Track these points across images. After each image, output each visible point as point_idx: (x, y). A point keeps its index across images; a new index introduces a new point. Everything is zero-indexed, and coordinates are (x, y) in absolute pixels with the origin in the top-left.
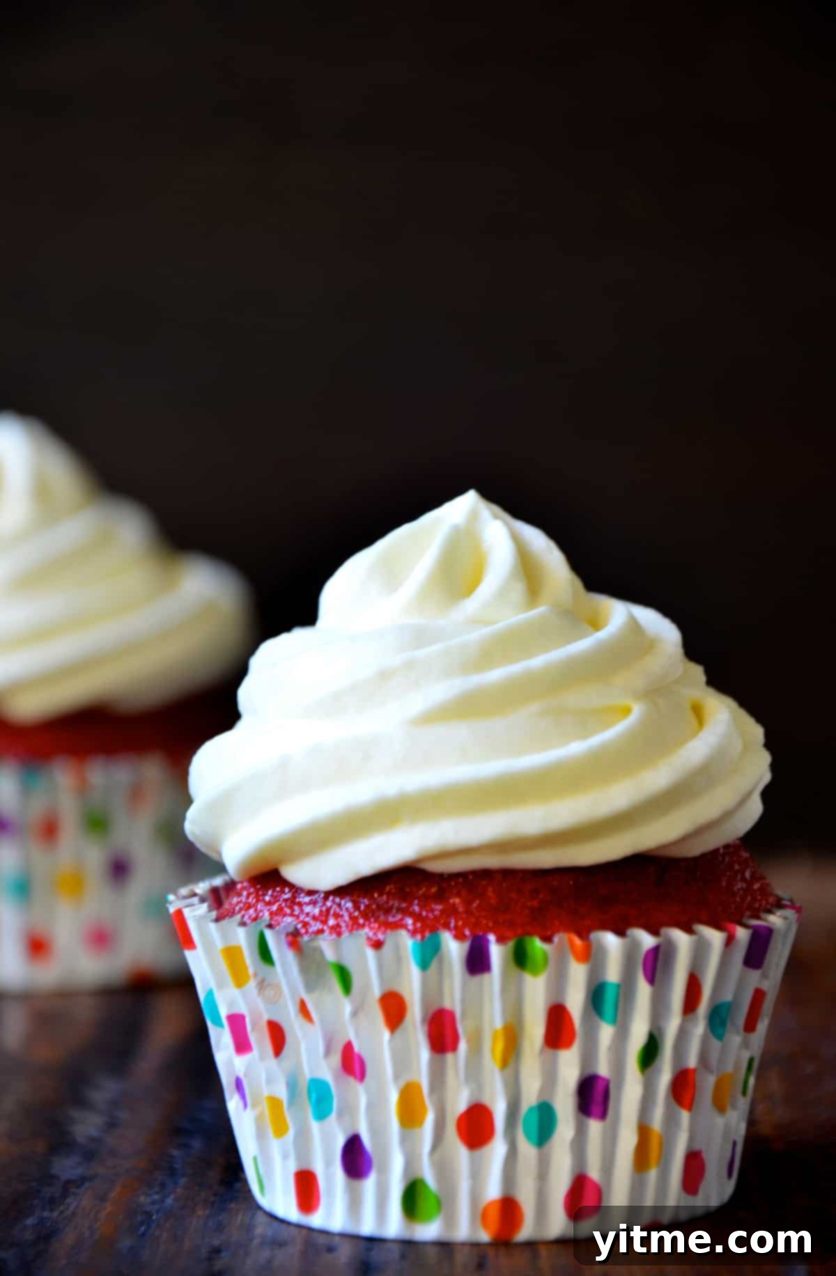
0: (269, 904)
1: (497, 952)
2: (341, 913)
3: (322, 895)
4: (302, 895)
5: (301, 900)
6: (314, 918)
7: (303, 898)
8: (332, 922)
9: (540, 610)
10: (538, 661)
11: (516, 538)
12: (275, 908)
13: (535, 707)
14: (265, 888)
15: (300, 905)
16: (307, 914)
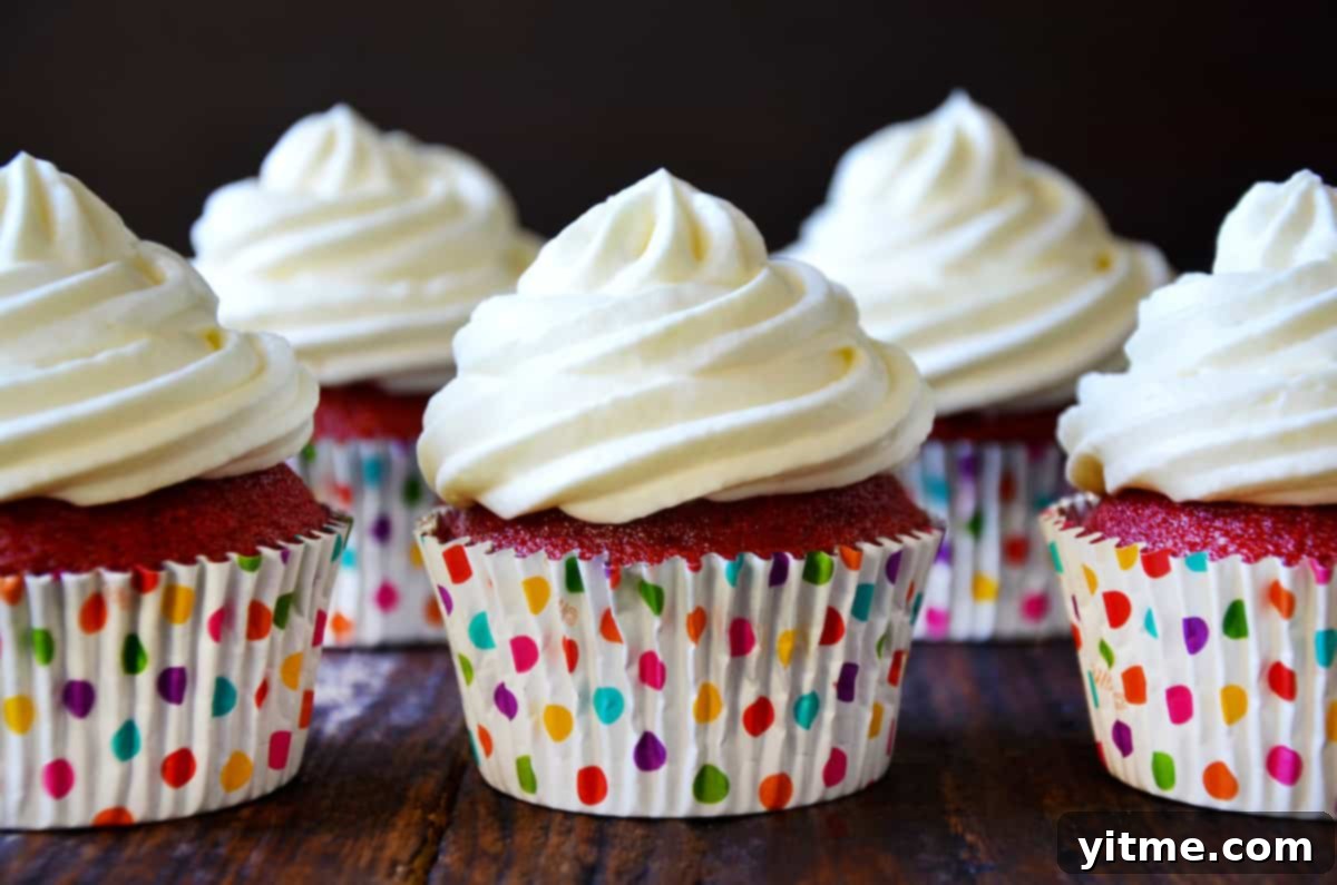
1: (795, 567)
4: (589, 529)
5: (589, 533)
7: (591, 531)
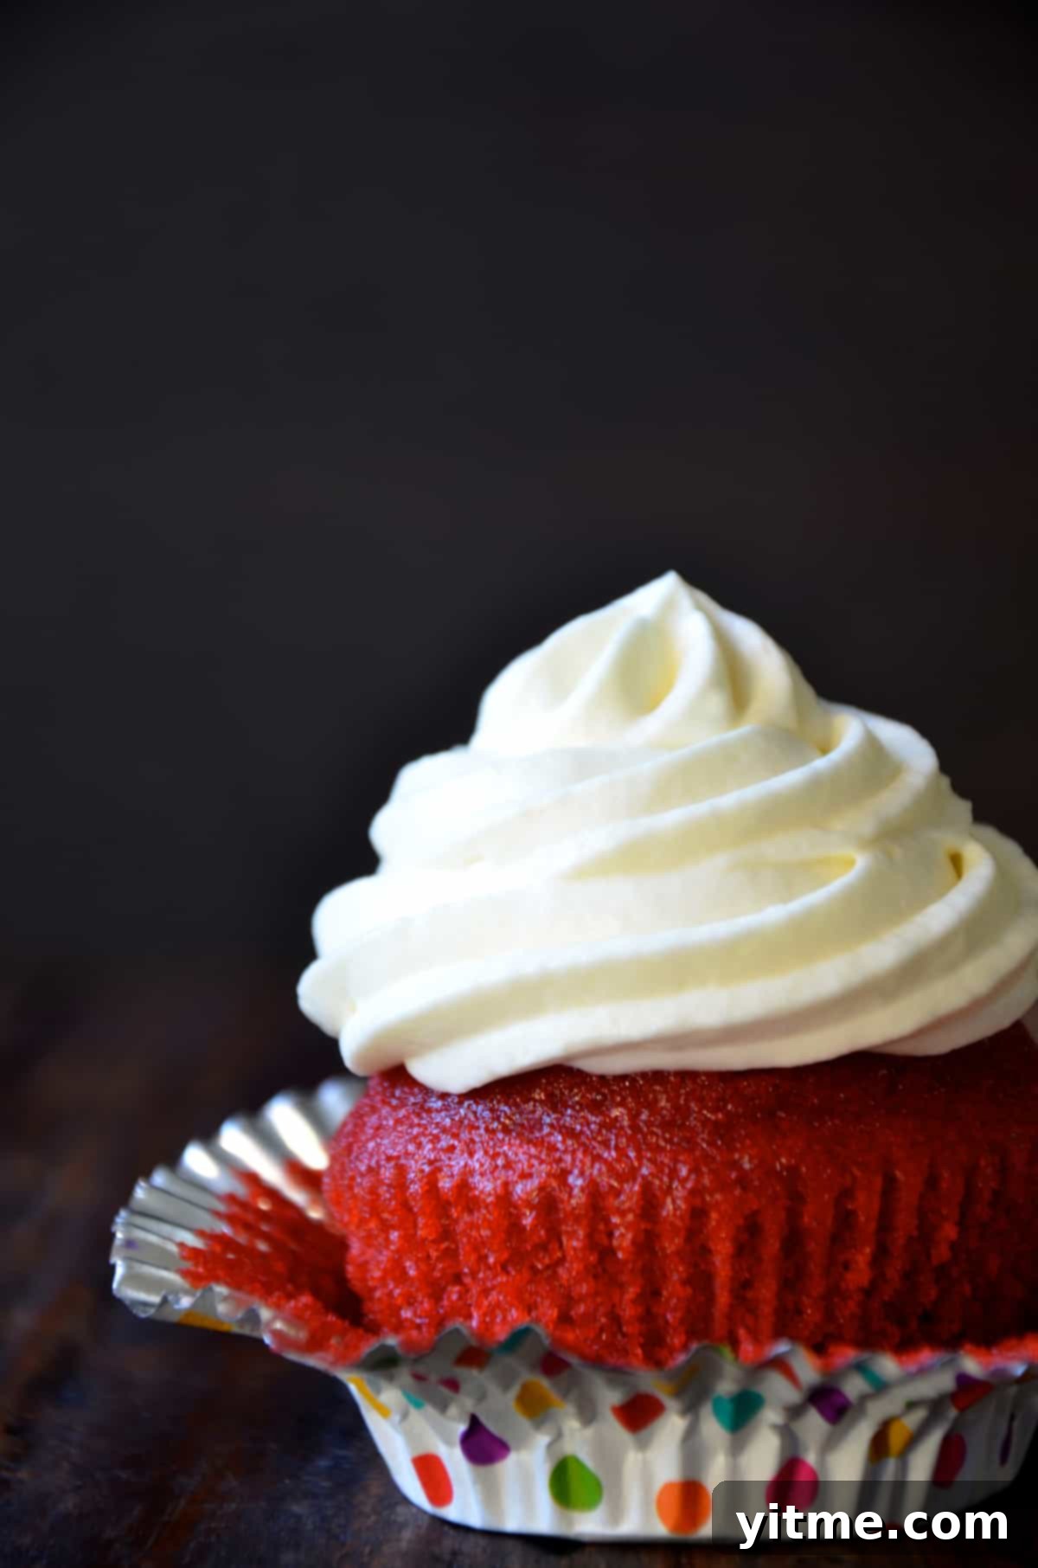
0: (395, 1109)
2: (477, 1124)
3: (456, 1100)
4: (433, 1099)
5: (431, 1105)
6: (445, 1130)
7: (435, 1102)
8: (465, 1136)
9: (745, 729)
10: (729, 800)
11: (721, 634)
12: (402, 1113)
13: (720, 860)
14: (393, 1086)
15: (429, 1111)
16: (437, 1125)
